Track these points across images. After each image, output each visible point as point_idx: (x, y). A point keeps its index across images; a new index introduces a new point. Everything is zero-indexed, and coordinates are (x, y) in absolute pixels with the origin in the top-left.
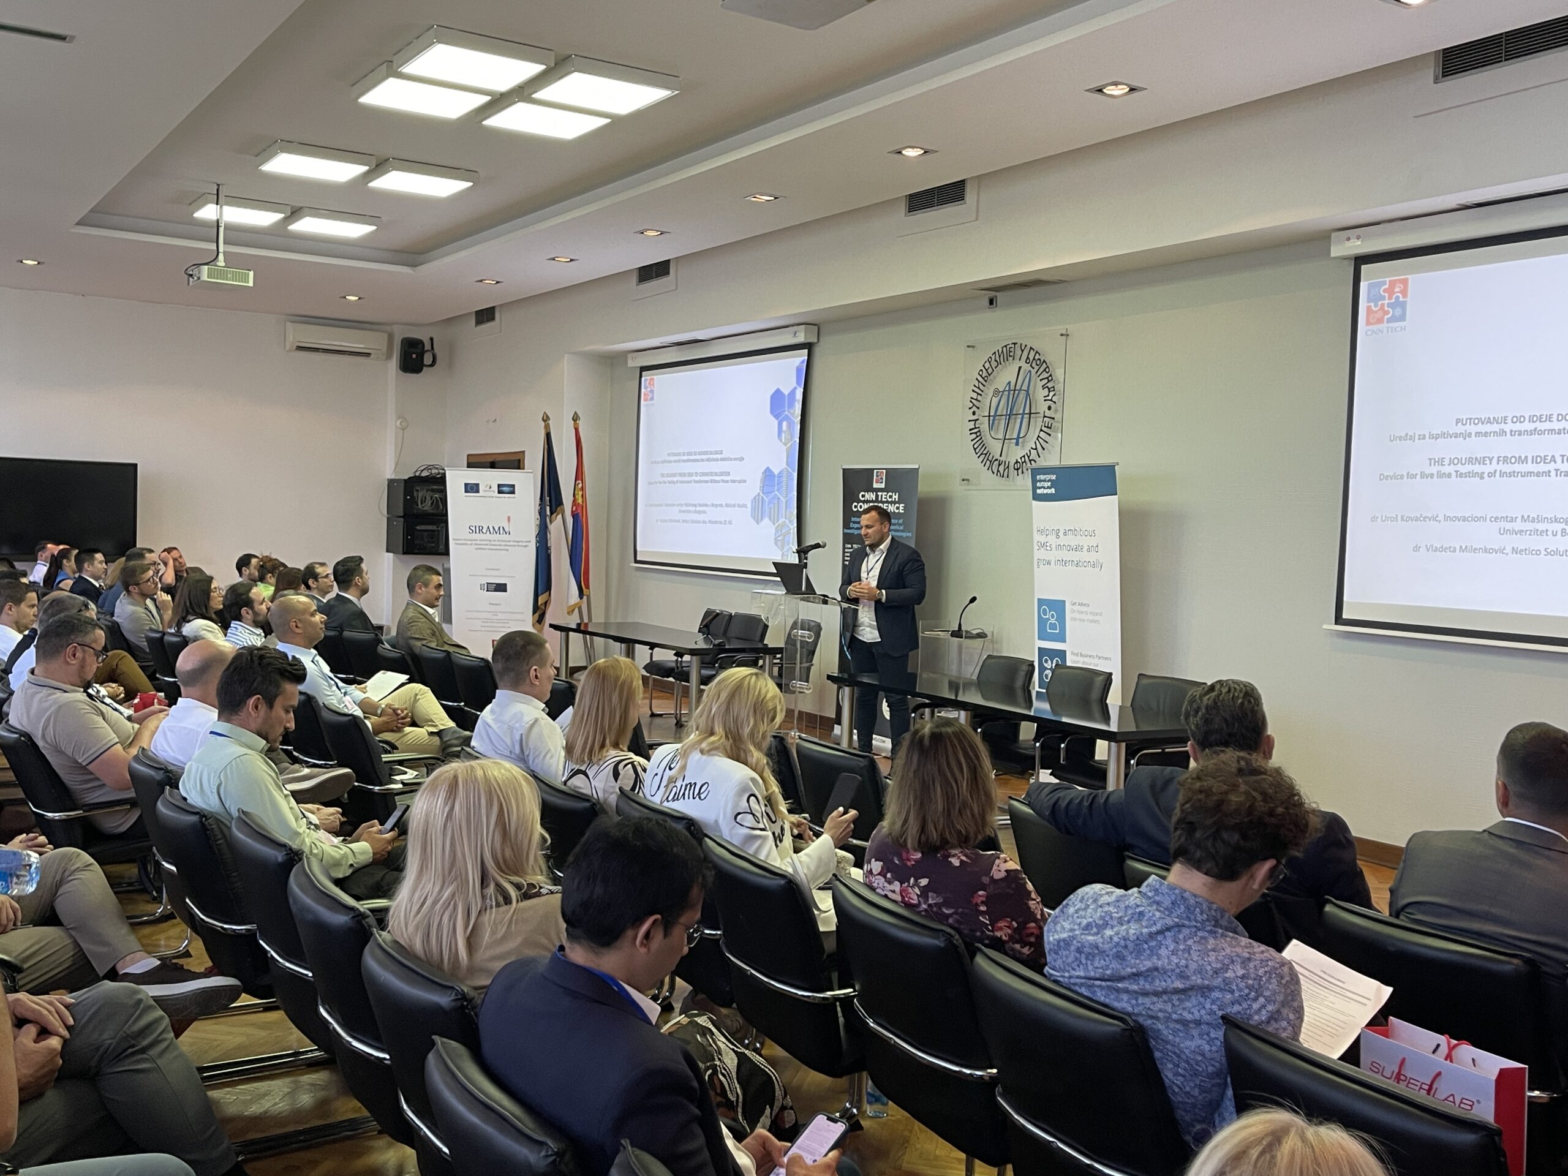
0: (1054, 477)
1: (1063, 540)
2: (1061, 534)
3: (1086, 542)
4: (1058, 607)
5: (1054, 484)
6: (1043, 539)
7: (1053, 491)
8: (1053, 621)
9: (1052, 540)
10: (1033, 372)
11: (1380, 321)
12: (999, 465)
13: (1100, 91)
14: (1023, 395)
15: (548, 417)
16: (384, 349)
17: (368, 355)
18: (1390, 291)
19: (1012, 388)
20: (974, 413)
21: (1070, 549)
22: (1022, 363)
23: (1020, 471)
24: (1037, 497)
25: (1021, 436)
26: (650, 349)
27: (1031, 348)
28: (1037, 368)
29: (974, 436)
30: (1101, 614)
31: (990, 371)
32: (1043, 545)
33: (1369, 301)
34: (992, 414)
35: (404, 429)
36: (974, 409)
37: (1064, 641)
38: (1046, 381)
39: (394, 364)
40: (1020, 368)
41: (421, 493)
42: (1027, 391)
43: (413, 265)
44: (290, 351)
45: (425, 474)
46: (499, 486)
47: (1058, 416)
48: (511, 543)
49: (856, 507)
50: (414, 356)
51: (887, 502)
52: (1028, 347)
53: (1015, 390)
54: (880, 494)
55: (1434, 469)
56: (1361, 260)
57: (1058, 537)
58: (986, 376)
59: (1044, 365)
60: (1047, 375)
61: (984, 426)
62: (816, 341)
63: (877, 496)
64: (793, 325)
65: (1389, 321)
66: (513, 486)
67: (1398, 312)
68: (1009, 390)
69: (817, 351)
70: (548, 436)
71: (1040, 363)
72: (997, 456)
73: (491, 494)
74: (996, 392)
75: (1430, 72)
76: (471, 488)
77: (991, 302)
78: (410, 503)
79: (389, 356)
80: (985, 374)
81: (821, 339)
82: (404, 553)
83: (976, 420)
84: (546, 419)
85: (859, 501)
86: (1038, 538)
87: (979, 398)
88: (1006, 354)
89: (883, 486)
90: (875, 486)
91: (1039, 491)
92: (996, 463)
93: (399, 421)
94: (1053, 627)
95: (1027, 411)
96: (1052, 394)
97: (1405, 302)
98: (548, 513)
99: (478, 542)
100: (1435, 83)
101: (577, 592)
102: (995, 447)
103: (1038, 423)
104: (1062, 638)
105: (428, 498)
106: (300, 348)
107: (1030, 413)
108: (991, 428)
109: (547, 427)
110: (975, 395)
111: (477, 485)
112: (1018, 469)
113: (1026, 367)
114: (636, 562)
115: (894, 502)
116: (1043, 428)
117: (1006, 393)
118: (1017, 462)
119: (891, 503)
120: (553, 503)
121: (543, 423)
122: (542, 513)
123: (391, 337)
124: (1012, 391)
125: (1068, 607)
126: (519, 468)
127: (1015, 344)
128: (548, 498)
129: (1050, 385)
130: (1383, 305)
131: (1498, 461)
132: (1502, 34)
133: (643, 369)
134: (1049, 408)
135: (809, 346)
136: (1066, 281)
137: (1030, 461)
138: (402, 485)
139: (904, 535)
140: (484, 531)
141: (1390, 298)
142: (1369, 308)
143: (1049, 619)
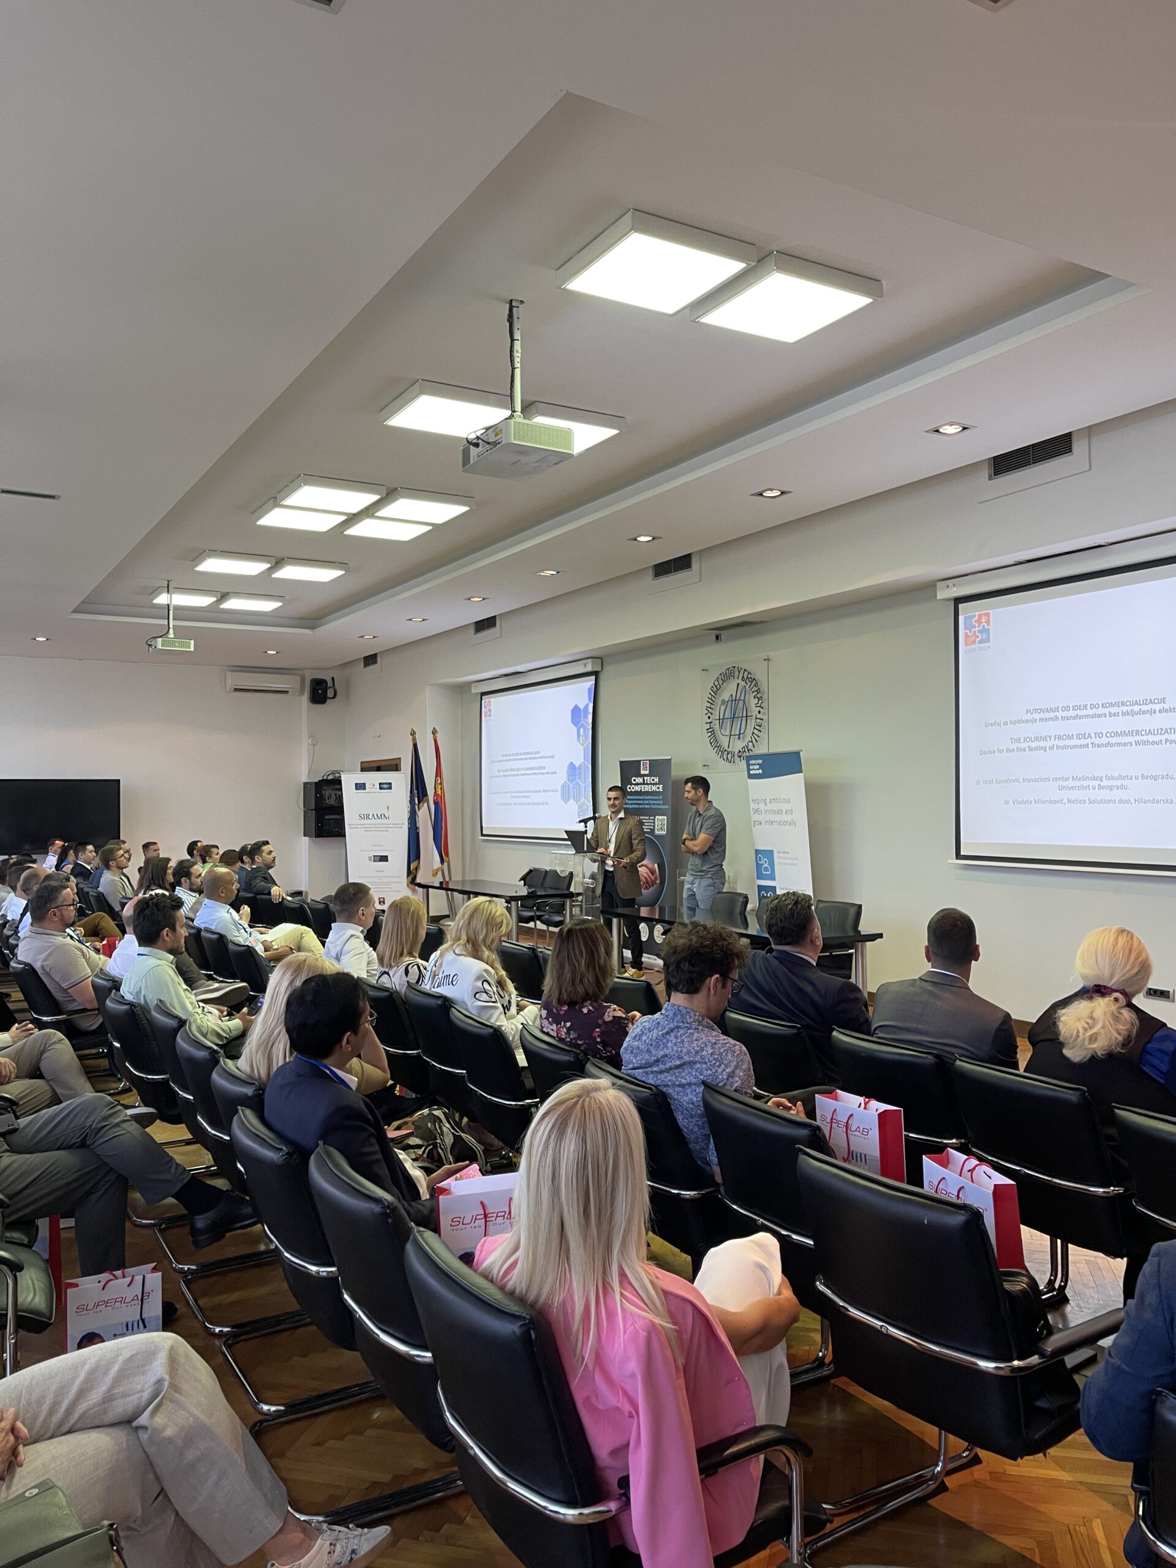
0: (760, 762)
1: (770, 807)
2: (768, 802)
3: (785, 807)
4: (769, 854)
5: (761, 766)
6: (756, 806)
7: (761, 771)
8: (766, 865)
9: (762, 806)
10: (747, 686)
11: (974, 642)
12: (728, 754)
13: (761, 495)
14: (741, 703)
15: (415, 733)
16: (298, 687)
17: (286, 692)
18: (979, 621)
19: (734, 698)
20: (709, 717)
21: (774, 812)
22: (740, 681)
23: (742, 758)
24: (751, 776)
25: (742, 732)
26: (486, 680)
27: (745, 670)
28: (749, 684)
29: (710, 734)
30: (797, 859)
31: (718, 687)
32: (757, 811)
33: (966, 629)
34: (721, 717)
35: (314, 746)
36: (709, 714)
37: (774, 880)
38: (756, 693)
39: (305, 698)
40: (738, 684)
41: (327, 792)
42: (744, 700)
43: (313, 628)
44: (229, 692)
45: (331, 777)
46: (380, 784)
47: (765, 718)
48: (391, 826)
49: (630, 788)
50: (320, 692)
51: (651, 784)
52: (743, 670)
53: (736, 700)
54: (645, 778)
55: (1014, 746)
56: (958, 601)
57: (766, 804)
58: (716, 690)
59: (754, 682)
60: (757, 689)
61: (717, 727)
62: (600, 669)
63: (644, 780)
64: (584, 659)
65: (980, 642)
66: (390, 784)
67: (985, 635)
68: (732, 700)
69: (602, 676)
70: (415, 746)
71: (751, 680)
72: (726, 748)
73: (374, 790)
74: (723, 702)
75: (985, 473)
76: (360, 786)
77: (717, 638)
78: (319, 800)
79: (302, 692)
80: (715, 689)
81: (604, 668)
82: (316, 837)
83: (710, 723)
84: (413, 733)
85: (632, 784)
86: (753, 806)
87: (712, 706)
88: (728, 675)
89: (647, 772)
90: (642, 772)
91: (752, 772)
92: (726, 753)
93: (310, 741)
94: (766, 869)
95: (745, 715)
96: (760, 702)
97: (989, 629)
98: (417, 802)
99: (366, 826)
100: (990, 480)
101: (439, 860)
102: (724, 741)
103: (752, 723)
104: (772, 877)
105: (333, 795)
106: (236, 690)
107: (747, 716)
108: (721, 728)
109: (414, 740)
110: (709, 705)
111: (364, 784)
112: (740, 757)
113: (742, 683)
114: (482, 835)
115: (656, 784)
116: (757, 727)
117: (730, 702)
118: (740, 751)
119: (654, 784)
120: (421, 796)
121: (411, 737)
122: (412, 802)
123: (303, 678)
124: (734, 700)
125: (775, 854)
126: (397, 770)
127: (734, 667)
128: (416, 792)
129: (759, 696)
130: (975, 631)
131: (1055, 738)
132: (1029, 446)
133: (483, 694)
134: (759, 712)
135: (596, 674)
136: (766, 622)
137: (748, 750)
138: (313, 786)
139: (663, 807)
140: (370, 817)
141: (979, 626)
142: (966, 634)
143: (763, 864)
